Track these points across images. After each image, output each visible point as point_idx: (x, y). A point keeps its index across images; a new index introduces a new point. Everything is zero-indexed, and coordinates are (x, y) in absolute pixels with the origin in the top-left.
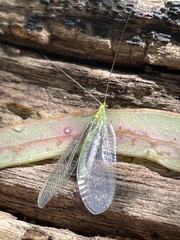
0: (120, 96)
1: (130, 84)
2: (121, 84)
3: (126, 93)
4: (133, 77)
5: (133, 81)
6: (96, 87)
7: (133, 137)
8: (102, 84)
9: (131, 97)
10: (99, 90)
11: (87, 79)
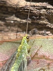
0: (36, 21)
1: (43, 11)
2: (35, 11)
3: (40, 19)
4: (45, 4)
5: (45, 8)
6: (15, 14)
7: (48, 62)
8: (19, 12)
9: (45, 22)
10: (17, 17)
11: (7, 8)
